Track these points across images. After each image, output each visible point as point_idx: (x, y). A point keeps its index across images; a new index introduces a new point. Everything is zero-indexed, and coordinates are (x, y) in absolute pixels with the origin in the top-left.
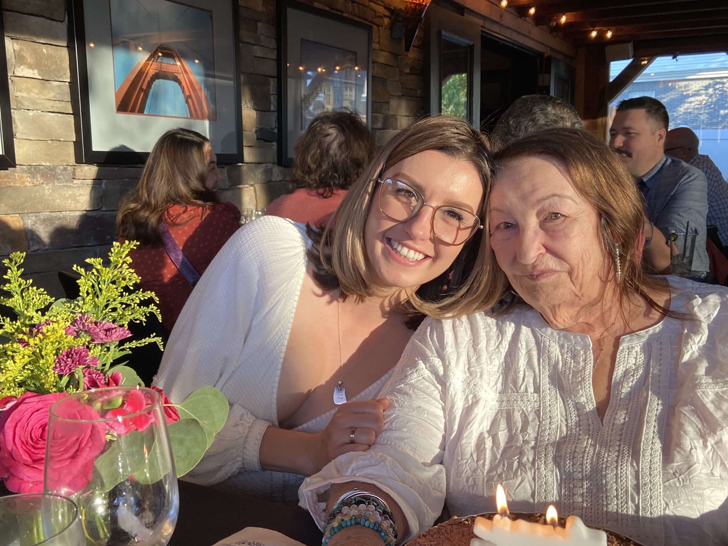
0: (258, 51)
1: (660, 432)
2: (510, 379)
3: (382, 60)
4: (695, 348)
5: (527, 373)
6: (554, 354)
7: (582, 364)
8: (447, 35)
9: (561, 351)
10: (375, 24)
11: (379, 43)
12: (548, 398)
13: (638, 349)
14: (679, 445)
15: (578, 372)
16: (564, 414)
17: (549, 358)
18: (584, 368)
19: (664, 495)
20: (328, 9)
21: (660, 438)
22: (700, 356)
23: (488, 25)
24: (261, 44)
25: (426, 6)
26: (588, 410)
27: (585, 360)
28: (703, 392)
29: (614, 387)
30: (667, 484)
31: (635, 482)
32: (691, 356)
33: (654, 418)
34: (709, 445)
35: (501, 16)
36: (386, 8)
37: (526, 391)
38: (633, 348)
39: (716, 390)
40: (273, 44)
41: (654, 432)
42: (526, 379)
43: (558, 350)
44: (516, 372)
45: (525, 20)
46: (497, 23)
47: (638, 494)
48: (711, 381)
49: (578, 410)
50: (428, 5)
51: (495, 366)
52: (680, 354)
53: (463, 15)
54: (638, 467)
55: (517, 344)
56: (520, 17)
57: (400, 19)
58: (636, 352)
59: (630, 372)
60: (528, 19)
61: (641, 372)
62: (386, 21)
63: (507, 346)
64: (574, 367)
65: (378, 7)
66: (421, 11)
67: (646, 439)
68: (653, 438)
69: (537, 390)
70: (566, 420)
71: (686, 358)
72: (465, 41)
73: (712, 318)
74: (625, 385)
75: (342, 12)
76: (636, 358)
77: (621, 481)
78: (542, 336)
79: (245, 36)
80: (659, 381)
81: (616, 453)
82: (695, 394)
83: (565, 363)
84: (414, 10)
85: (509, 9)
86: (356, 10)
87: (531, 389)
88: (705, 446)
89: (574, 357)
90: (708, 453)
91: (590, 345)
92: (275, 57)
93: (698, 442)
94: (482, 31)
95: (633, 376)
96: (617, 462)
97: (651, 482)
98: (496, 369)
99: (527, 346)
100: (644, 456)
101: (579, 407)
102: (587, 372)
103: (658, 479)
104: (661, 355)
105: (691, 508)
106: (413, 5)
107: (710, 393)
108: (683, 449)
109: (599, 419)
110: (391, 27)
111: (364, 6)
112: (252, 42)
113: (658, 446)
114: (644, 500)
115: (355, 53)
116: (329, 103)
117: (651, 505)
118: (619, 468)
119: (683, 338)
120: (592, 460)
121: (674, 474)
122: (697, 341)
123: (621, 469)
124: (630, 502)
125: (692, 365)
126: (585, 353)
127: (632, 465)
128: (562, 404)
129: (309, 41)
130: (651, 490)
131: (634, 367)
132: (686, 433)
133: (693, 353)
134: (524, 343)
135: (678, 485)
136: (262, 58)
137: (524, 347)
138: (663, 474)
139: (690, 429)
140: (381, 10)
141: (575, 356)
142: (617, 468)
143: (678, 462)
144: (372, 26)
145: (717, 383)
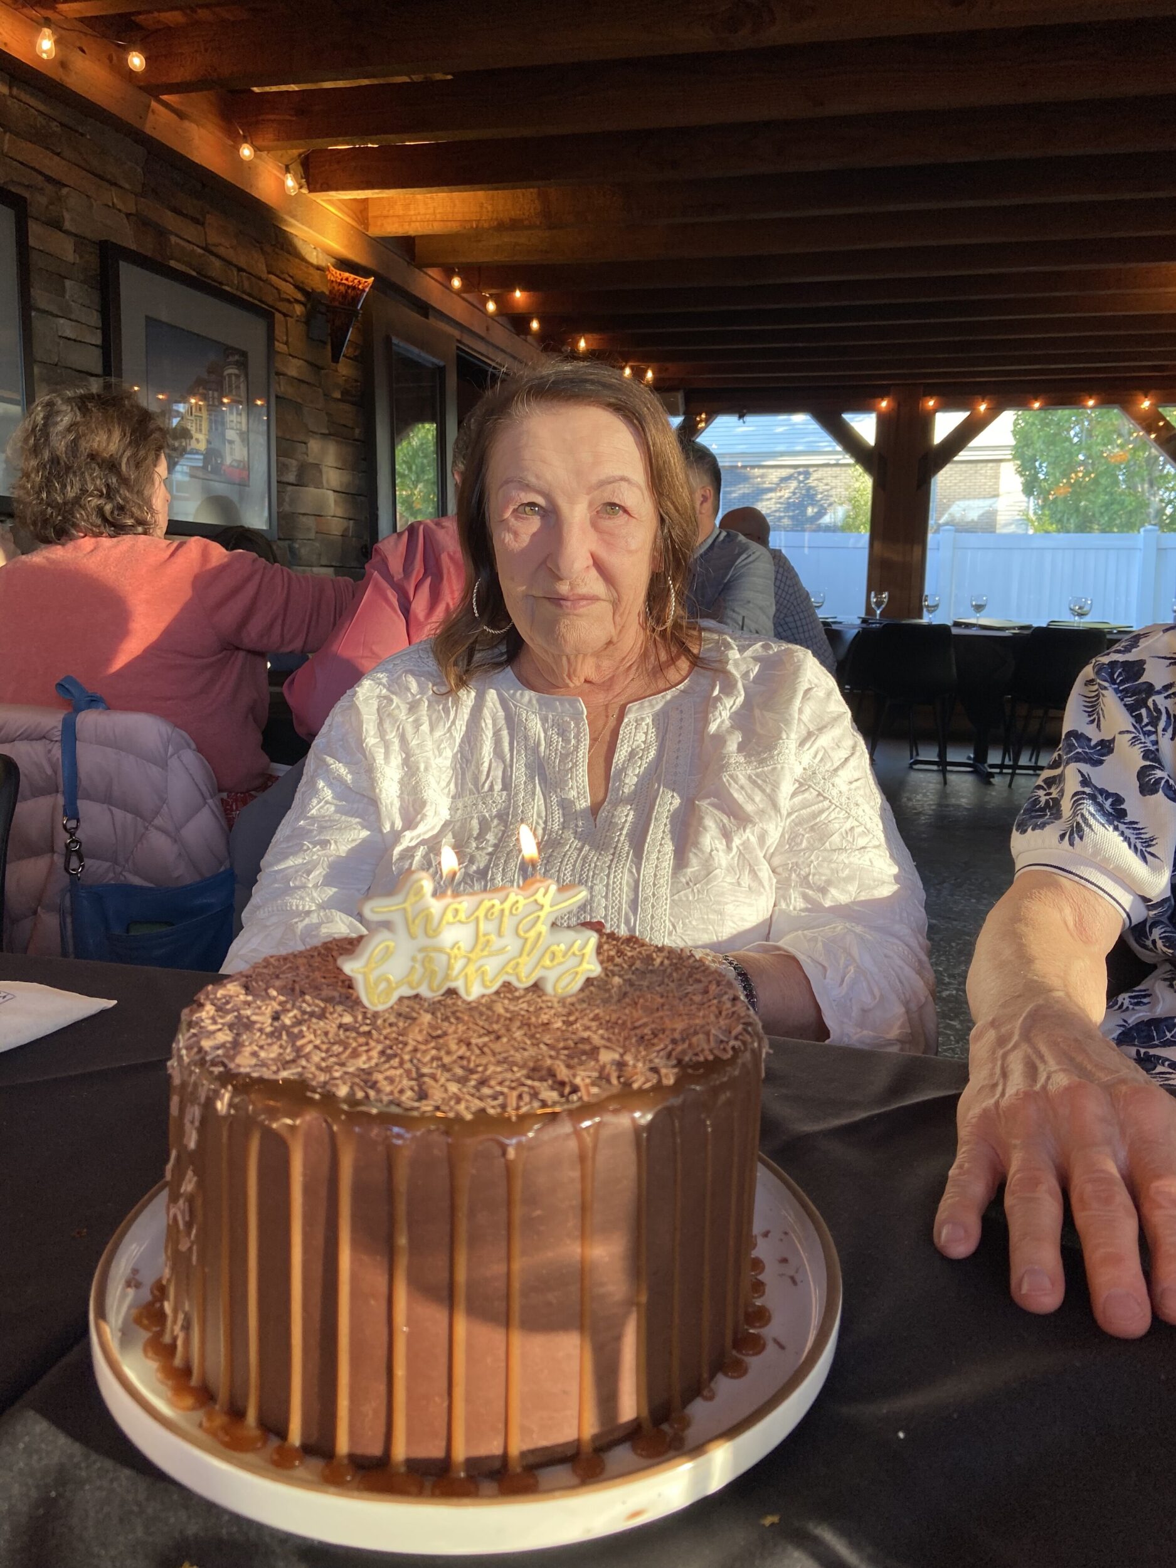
0: (67, 329)
1: (672, 832)
2: (469, 776)
3: (293, 372)
4: (726, 714)
5: (494, 765)
6: (533, 731)
7: (573, 742)
8: (401, 344)
9: (543, 725)
10: (280, 312)
11: (286, 343)
12: (522, 794)
13: (649, 720)
14: (696, 844)
15: (567, 755)
16: (544, 814)
17: (526, 738)
18: (576, 748)
19: (671, 914)
20: (194, 274)
21: (672, 839)
22: (732, 727)
23: (468, 340)
24: (73, 317)
25: (363, 291)
26: (578, 808)
27: (577, 736)
28: (731, 776)
29: (615, 775)
30: (676, 897)
31: (632, 896)
32: (719, 727)
33: (666, 814)
34: (734, 845)
35: (488, 329)
36: (297, 287)
37: (491, 788)
38: (643, 719)
39: (749, 772)
40: (95, 319)
41: (664, 832)
42: (492, 774)
43: (539, 725)
44: (479, 765)
45: (526, 341)
46: (482, 338)
47: (635, 913)
48: (742, 760)
49: (564, 808)
50: (367, 290)
51: (446, 758)
52: (706, 723)
53: (427, 317)
54: (639, 874)
55: (479, 723)
56: (518, 335)
57: (323, 309)
58: (647, 725)
59: (638, 753)
60: (529, 338)
61: (652, 753)
62: (299, 309)
63: (464, 728)
64: (562, 747)
65: (284, 283)
66: (356, 299)
67: (653, 840)
68: (663, 838)
69: (506, 786)
70: (545, 822)
71: (713, 728)
72: (430, 359)
73: (752, 676)
74: (630, 772)
75: (221, 283)
76: (646, 734)
77: (613, 895)
78: (516, 706)
79: (41, 297)
80: (676, 766)
81: (611, 857)
82: (721, 778)
83: (549, 744)
84: (344, 296)
85: (499, 319)
86: (246, 284)
87: (498, 787)
88: (729, 848)
89: (563, 733)
90: (733, 858)
91: (582, 713)
92: (99, 342)
93: (721, 843)
94: (458, 348)
95: (641, 758)
96: (609, 867)
97: (654, 895)
98: (448, 763)
99: (494, 724)
100: (647, 859)
101: (565, 805)
102: (580, 754)
103: (665, 891)
104: (681, 728)
105: (705, 930)
106: (342, 288)
107: (740, 776)
108: (701, 850)
109: (592, 819)
110: (308, 320)
111: (260, 279)
112: (55, 312)
113: (669, 847)
114: (642, 921)
115: (244, 354)
116: (201, 430)
117: (652, 928)
118: (612, 876)
119: (711, 701)
120: (574, 866)
121: (688, 884)
122: (728, 707)
123: (615, 877)
124: (623, 925)
125: (719, 740)
126: (577, 725)
127: (630, 872)
128: (542, 801)
129: (160, 321)
130: (653, 906)
131: (643, 746)
132: (705, 828)
133: (723, 722)
134: (489, 722)
135: (691, 898)
136: (75, 340)
137: (490, 726)
138: (672, 884)
139: (709, 822)
140: (288, 289)
141: (564, 731)
142: (608, 876)
143: (694, 866)
144: (273, 314)
145: (750, 762)
